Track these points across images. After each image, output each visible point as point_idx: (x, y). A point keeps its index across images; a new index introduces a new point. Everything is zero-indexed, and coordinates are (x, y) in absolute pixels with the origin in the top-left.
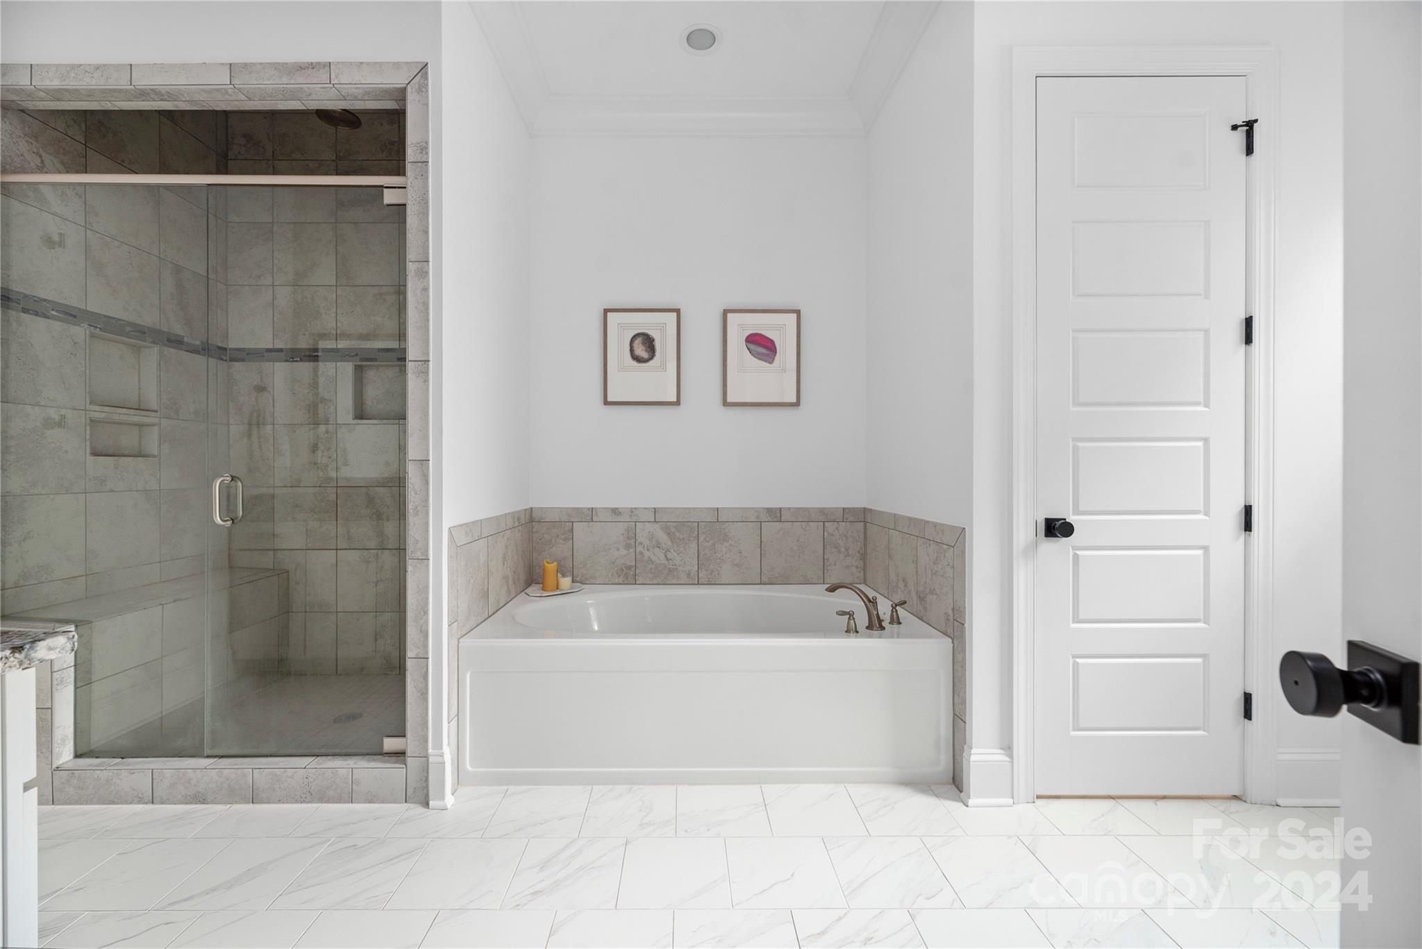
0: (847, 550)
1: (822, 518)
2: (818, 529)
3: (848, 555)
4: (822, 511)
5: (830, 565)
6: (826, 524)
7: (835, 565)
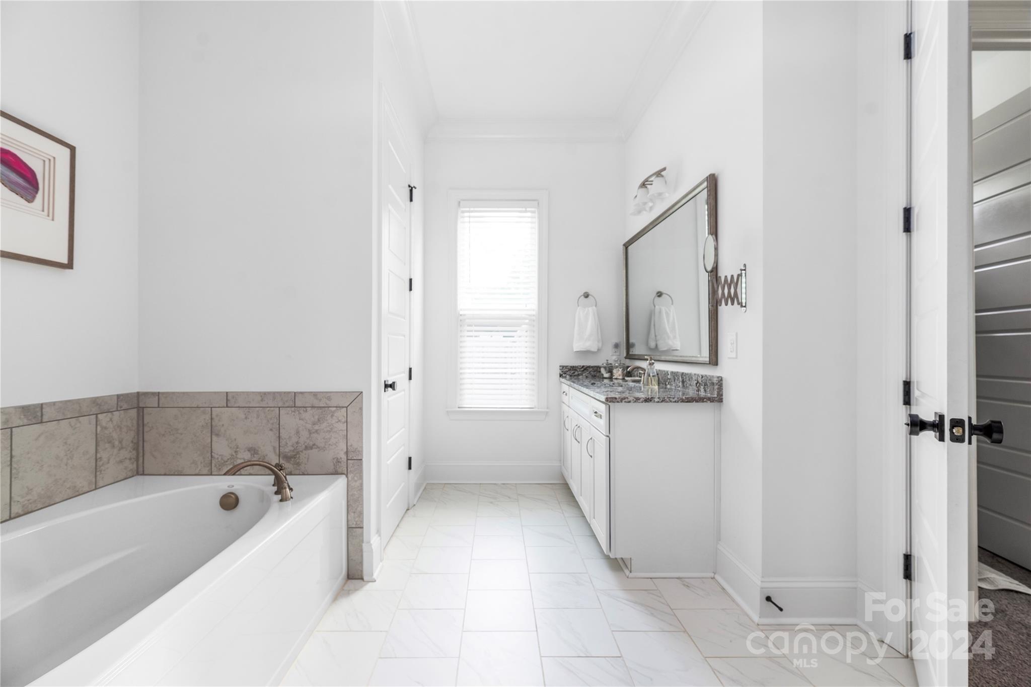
0: (120, 442)
1: (95, 410)
2: (90, 424)
3: (121, 448)
4: (95, 401)
5: (103, 465)
6: (99, 416)
7: (108, 463)
